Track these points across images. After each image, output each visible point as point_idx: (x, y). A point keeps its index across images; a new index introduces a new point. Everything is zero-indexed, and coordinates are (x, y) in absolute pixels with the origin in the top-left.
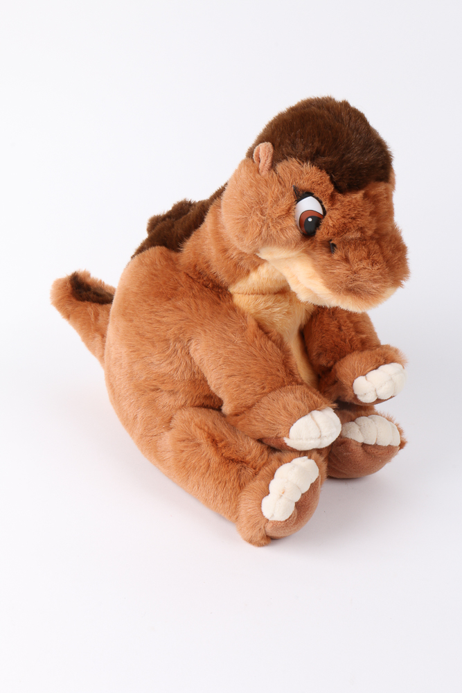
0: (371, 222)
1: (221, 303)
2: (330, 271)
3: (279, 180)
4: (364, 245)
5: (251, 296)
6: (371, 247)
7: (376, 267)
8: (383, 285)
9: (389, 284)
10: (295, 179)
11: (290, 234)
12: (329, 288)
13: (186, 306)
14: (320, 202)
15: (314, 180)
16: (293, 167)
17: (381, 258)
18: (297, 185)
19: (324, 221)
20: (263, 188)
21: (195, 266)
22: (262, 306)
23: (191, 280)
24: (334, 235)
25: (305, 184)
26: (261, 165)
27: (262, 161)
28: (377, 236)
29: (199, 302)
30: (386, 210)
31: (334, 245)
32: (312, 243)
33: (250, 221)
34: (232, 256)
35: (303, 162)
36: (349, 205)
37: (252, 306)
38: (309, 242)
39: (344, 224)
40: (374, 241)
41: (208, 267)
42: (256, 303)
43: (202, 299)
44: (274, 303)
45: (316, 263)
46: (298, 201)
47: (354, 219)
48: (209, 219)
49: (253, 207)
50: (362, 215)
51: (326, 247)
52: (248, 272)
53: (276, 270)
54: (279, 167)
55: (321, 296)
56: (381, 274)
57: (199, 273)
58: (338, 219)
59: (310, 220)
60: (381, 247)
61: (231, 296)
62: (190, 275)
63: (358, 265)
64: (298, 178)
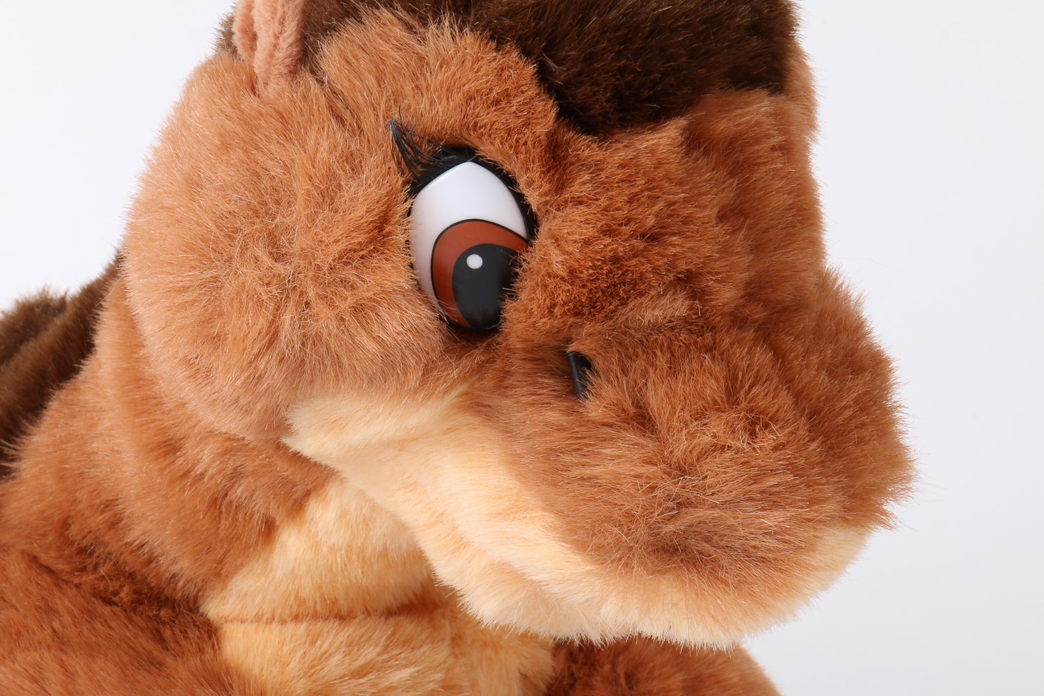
0: (725, 250)
1: (169, 660)
2: (576, 472)
3: (331, 108)
4: (709, 349)
5: (290, 627)
6: (740, 354)
7: (767, 440)
8: (806, 513)
9: (830, 508)
10: (397, 97)
11: (394, 326)
12: (581, 546)
13: (28, 684)
14: (509, 181)
15: (472, 86)
16: (385, 47)
17: (785, 400)
18: (407, 119)
19: (532, 260)
20: (273, 147)
21: (65, 524)
22: (335, 666)
23: (46, 579)
24: (578, 314)
25: (440, 108)
26: (259, 61)
27: (264, 42)
28: (759, 313)
29: (77, 663)
30: (786, 199)
31: (584, 362)
32: (491, 361)
33: (229, 288)
34: (199, 469)
35: (424, 21)
36: (628, 180)
37: (294, 666)
38: (478, 356)
39: (615, 260)
40: (750, 334)
41: (114, 524)
42: (315, 652)
43: (92, 651)
44: (385, 649)
45: (518, 448)
46: (417, 185)
47: (653, 237)
48: (106, 336)
49: (236, 230)
50: (687, 221)
51: (553, 373)
52: (269, 530)
53: (375, 508)
54: (331, 54)
55: (555, 589)
56: (791, 467)
57: (82, 551)
58: (587, 243)
59: (475, 262)
60: (780, 355)
61: (210, 632)
62: (45, 558)
63: (692, 436)
64: (408, 88)
